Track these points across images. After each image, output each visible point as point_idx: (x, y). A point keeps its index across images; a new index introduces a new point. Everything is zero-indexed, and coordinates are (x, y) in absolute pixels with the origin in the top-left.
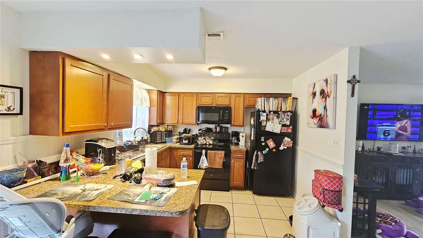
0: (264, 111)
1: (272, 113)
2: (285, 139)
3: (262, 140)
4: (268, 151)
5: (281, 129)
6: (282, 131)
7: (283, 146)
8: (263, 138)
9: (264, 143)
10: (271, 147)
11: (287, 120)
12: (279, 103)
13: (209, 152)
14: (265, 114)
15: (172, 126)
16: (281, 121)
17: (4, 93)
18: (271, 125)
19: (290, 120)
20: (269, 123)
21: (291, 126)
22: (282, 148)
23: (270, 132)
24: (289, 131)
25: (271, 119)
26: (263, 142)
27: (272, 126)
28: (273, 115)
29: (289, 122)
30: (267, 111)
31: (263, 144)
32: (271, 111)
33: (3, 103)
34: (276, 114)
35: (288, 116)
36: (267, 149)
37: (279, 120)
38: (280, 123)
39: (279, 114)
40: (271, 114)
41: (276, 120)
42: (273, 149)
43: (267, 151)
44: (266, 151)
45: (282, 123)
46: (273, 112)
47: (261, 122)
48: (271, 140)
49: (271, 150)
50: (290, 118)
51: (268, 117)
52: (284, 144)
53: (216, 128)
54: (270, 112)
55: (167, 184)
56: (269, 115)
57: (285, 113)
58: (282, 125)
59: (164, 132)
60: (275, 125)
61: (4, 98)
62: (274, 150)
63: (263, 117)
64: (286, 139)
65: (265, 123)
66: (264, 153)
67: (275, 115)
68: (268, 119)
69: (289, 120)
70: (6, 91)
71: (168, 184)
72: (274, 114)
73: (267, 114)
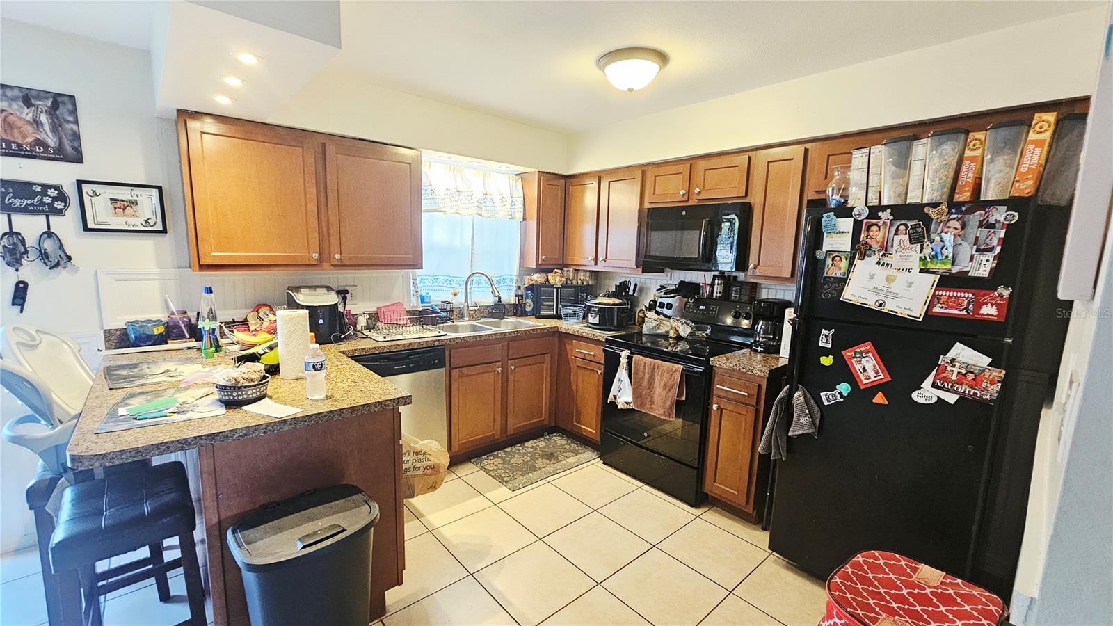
0: (844, 211)
1: (886, 216)
2: (951, 354)
3: (821, 344)
4: (845, 394)
5: (934, 300)
6: (937, 309)
7: (934, 386)
8: (826, 336)
9: (831, 357)
10: (865, 382)
11: (977, 251)
12: (967, 163)
13: (635, 360)
14: (846, 224)
15: (588, 274)
16: (936, 256)
17: (135, 198)
18: (872, 277)
19: (998, 249)
20: (864, 268)
21: (1006, 287)
22: (926, 394)
23: (862, 310)
24: (989, 310)
25: (876, 247)
26: (826, 352)
27: (880, 281)
28: (893, 229)
29: (992, 264)
30: (861, 210)
31: (827, 361)
32: (884, 208)
33: (137, 213)
34: (909, 219)
35: (992, 226)
36: (844, 388)
37: (927, 251)
38: (930, 266)
39: (928, 221)
40: (880, 223)
41: (906, 254)
42: (874, 389)
43: (840, 393)
44: (836, 393)
45: (942, 267)
46: (891, 214)
47: (825, 260)
48: (867, 346)
49: (861, 394)
50: (1004, 242)
51: (862, 236)
52: (945, 379)
53: (712, 285)
54: (874, 211)
55: (234, 397)
56: (868, 229)
57: (970, 211)
58: (942, 276)
59: (557, 288)
60: (899, 275)
61: (137, 204)
62: (879, 399)
63: (838, 238)
64: (962, 353)
65: (844, 264)
66: (826, 403)
67: (902, 228)
68: (859, 249)
69: (991, 249)
70: (138, 193)
71: (238, 396)
72: (899, 223)
73: (857, 225)
